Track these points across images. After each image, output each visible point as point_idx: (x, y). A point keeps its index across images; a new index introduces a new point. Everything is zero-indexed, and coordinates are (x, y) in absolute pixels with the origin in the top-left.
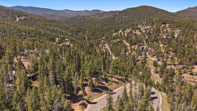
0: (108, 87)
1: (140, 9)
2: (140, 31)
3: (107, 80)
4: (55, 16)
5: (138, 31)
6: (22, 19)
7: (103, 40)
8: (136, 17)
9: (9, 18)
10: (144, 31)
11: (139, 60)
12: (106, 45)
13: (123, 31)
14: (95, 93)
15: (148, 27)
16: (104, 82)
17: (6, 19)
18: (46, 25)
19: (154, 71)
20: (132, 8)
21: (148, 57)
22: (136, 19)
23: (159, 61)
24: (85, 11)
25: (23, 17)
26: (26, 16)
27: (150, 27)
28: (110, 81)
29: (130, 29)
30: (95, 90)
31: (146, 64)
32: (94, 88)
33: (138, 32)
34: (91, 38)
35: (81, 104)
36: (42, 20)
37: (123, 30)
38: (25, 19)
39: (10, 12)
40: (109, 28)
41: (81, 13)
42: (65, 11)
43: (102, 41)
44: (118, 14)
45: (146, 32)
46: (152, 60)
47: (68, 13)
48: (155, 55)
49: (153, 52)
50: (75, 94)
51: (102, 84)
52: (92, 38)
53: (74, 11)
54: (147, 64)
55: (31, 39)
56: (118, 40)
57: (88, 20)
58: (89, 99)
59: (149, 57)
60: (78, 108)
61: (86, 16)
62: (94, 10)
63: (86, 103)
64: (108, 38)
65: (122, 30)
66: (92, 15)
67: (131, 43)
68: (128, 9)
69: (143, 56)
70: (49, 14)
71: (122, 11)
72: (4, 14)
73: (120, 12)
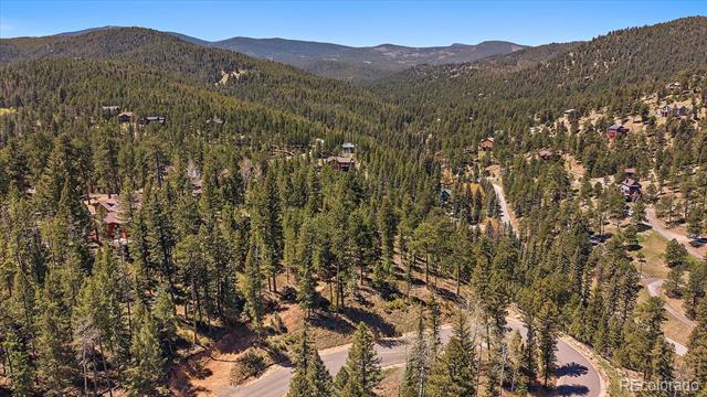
0: (384, 315)
1: (672, 32)
2: (645, 119)
3: (388, 292)
4: (345, 66)
5: (639, 118)
6: (237, 76)
7: (484, 149)
8: (651, 63)
9: (203, 74)
10: (662, 121)
11: (610, 236)
12: (496, 170)
13: (574, 118)
14: (320, 329)
15: (688, 104)
16: (376, 298)
17: (193, 77)
18: (304, 96)
19: (664, 286)
20: (636, 31)
21: (650, 228)
22: (649, 72)
23: (697, 246)
24: (455, 47)
25: (242, 72)
26: (250, 68)
27: (694, 104)
28: (400, 295)
29: (605, 109)
30: (325, 318)
31: (633, 254)
32: (325, 314)
33: (635, 126)
34: (440, 143)
35: (243, 361)
36: (294, 79)
37: (572, 113)
38: (244, 78)
39: (206, 57)
40: (523, 108)
41: (437, 56)
42: (382, 49)
43: (482, 154)
44: (571, 54)
45: (670, 122)
46: (664, 240)
47: (393, 55)
48: (683, 221)
49: (679, 207)
50: (244, 324)
51: (364, 302)
52: (444, 144)
53: (413, 50)
54: (640, 256)
55: (234, 137)
56: (543, 153)
57: (456, 80)
58: (285, 349)
59: (657, 226)
60: (227, 372)
61: (453, 66)
62: (484, 43)
63: (267, 360)
64: (507, 143)
65: (571, 116)
66: (476, 62)
67: (592, 167)
68: (620, 33)
69: (627, 221)
70: (326, 60)
71: (590, 43)
72: (190, 61)
73: (582, 46)
